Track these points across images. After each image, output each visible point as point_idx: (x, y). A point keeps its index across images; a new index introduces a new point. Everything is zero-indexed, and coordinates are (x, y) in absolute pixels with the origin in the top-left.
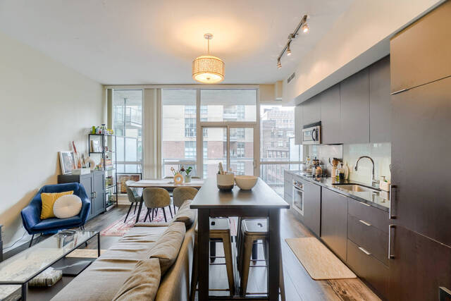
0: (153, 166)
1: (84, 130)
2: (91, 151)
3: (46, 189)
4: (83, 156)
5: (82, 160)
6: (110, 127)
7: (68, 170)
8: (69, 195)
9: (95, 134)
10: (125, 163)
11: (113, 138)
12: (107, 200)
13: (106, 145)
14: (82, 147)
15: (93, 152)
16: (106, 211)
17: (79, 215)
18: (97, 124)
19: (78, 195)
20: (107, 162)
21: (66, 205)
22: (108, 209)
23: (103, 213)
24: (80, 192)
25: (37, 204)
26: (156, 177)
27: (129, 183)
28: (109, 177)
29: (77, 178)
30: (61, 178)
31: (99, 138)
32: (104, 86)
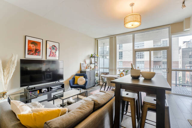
0: (113, 70)
1: (89, 55)
2: (91, 63)
3: (77, 75)
4: (88, 65)
5: (87, 66)
6: (97, 54)
7: (83, 69)
8: (82, 78)
9: (92, 57)
10: (104, 68)
11: (99, 58)
12: (96, 82)
13: (96, 61)
14: (88, 62)
15: (92, 64)
16: (95, 86)
17: (84, 85)
18: (93, 53)
19: (85, 78)
20: (96, 67)
21: (81, 81)
22: (96, 85)
23: (94, 86)
24: (85, 77)
25: (74, 79)
26: (114, 74)
27: (102, 75)
28: (97, 73)
29: (85, 72)
30: (81, 72)
31: (94, 58)
32: (96, 39)
